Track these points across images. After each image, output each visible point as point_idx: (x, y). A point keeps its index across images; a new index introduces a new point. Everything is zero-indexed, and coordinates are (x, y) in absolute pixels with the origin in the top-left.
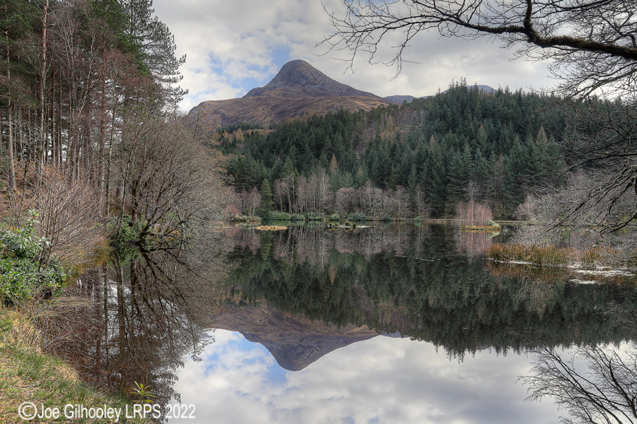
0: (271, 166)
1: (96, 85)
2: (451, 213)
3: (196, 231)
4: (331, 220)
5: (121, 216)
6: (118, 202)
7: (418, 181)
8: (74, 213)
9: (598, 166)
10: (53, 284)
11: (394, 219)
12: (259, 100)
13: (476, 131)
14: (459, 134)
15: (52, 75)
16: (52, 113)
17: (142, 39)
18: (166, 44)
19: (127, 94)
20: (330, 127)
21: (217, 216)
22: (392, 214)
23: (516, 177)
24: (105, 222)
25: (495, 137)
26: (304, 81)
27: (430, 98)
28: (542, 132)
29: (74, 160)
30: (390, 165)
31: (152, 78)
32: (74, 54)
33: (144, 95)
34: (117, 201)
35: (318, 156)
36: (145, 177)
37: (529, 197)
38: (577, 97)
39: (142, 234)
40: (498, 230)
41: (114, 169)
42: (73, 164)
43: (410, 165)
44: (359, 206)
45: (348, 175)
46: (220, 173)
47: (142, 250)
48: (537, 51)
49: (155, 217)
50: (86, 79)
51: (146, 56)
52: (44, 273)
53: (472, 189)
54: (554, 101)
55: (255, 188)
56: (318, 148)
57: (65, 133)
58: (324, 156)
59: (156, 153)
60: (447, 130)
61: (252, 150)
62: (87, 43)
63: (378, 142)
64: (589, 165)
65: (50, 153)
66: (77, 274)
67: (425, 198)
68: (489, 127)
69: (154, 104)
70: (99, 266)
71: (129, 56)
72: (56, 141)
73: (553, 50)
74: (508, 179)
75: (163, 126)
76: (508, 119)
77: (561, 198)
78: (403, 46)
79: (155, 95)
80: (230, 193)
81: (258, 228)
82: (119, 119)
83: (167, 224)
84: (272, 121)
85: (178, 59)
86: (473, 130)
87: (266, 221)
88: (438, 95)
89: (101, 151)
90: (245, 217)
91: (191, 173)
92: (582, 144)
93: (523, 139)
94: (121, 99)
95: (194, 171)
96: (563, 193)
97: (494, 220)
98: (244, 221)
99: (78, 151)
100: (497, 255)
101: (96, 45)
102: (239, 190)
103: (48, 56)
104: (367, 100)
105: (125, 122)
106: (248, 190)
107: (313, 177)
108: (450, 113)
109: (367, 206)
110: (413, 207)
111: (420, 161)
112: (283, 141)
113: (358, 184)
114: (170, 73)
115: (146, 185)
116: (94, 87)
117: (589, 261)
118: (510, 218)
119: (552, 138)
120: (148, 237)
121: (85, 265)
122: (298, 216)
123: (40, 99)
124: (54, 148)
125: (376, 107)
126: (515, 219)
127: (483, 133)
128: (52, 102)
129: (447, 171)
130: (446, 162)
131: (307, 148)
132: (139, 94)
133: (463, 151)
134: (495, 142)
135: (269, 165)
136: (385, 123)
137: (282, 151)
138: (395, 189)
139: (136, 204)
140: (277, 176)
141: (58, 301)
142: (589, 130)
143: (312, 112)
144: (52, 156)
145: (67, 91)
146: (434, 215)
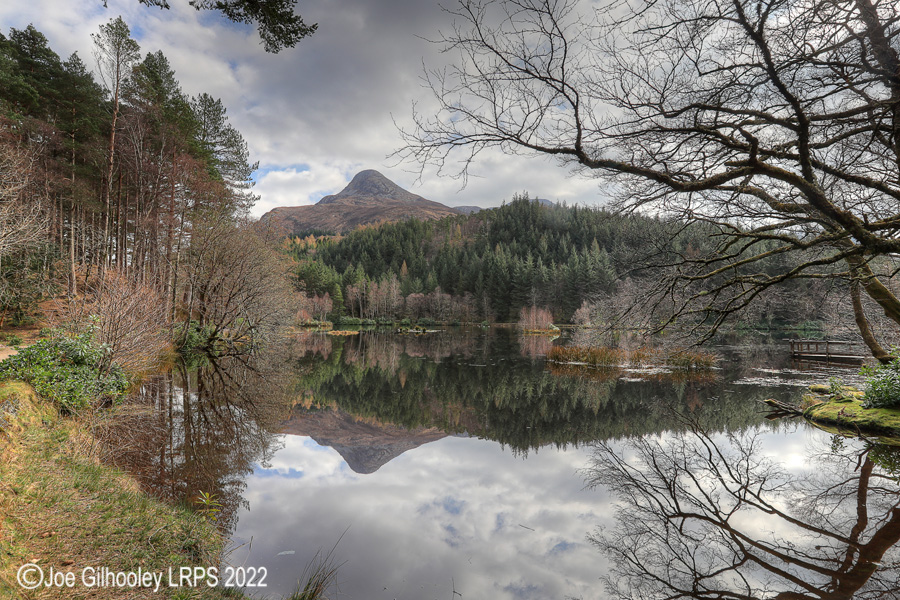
0: (343, 273)
1: (165, 189)
2: (515, 318)
3: (266, 336)
4: (402, 325)
5: (188, 321)
6: (185, 307)
7: (484, 288)
8: (138, 318)
9: (643, 275)
10: (114, 393)
11: (462, 323)
12: (331, 207)
13: (538, 241)
14: (522, 243)
15: (119, 178)
16: (117, 216)
17: (214, 145)
18: (239, 150)
19: (197, 199)
20: (401, 235)
21: (288, 321)
22: (460, 318)
24: (171, 327)
25: (554, 247)
26: (376, 191)
27: (495, 209)
28: (595, 243)
29: (139, 264)
30: (458, 272)
31: (223, 184)
32: (143, 157)
33: (215, 200)
34: (183, 306)
35: (388, 262)
36: (215, 281)
37: (585, 303)
38: (623, 213)
39: (210, 340)
40: (558, 333)
41: (182, 274)
42: (138, 268)
43: (477, 273)
44: (429, 311)
45: (418, 281)
46: (292, 278)
47: (210, 356)
48: (588, 171)
49: (224, 323)
50: (155, 183)
51: (217, 161)
52: (104, 381)
53: (534, 295)
54: (604, 217)
55: (327, 294)
56: (389, 255)
57: (130, 237)
58: (395, 263)
59: (226, 258)
60: (512, 239)
61: (324, 256)
62: (157, 148)
63: (446, 250)
64: (635, 274)
65: (114, 257)
66: (140, 381)
67: (491, 304)
68: (549, 237)
69: (225, 209)
70: (164, 372)
71: (199, 161)
72: (121, 245)
73: (602, 170)
74: (567, 286)
75: (234, 232)
76: (566, 231)
77: (612, 304)
78: (469, 161)
79: (226, 201)
80: (301, 297)
81: (330, 333)
82: (188, 224)
83: (237, 329)
84: (344, 228)
85: (251, 165)
86: (535, 240)
87: (337, 326)
88: (503, 207)
89: (168, 255)
90: (317, 322)
91: (261, 279)
92: (628, 255)
93: (579, 250)
94: (191, 203)
95: (265, 276)
96: (614, 299)
97: (554, 324)
98: (316, 326)
99: (144, 255)
100: (557, 357)
101: (166, 150)
102: (310, 295)
103: (115, 160)
104: (437, 210)
105: (194, 227)
106: (320, 296)
107: (384, 283)
108: (514, 224)
109: (437, 311)
110: (480, 312)
111: (485, 269)
112: (355, 247)
113: (427, 289)
114: (242, 179)
115: (214, 290)
116: (163, 191)
117: (636, 360)
118: (568, 322)
119: (604, 249)
120: (216, 343)
121: (149, 372)
122: (369, 321)
123: (105, 202)
124: (119, 252)
125: (445, 217)
126: (573, 323)
127: (544, 244)
128: (118, 205)
129: (512, 277)
130: (511, 268)
131: (379, 255)
132: (210, 199)
133: (525, 259)
134: (554, 251)
135: (340, 271)
136: (454, 231)
137: (353, 258)
138: (463, 295)
139: (205, 309)
140: (349, 281)
141: (119, 409)
142: (633, 243)
143: (383, 221)
144: (116, 260)
145: (134, 195)
146: (500, 319)
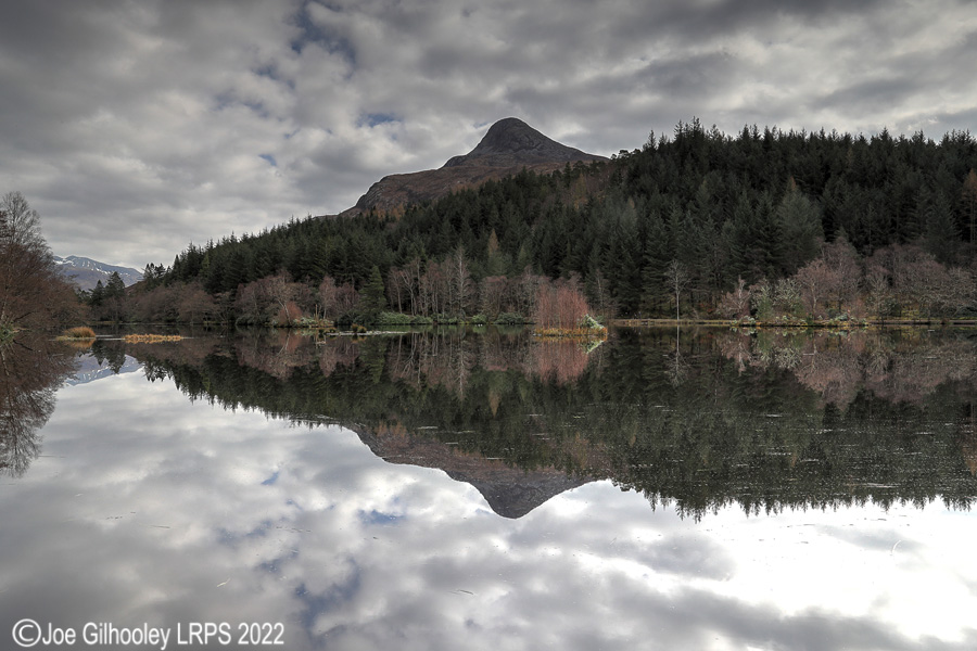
4: (473, 324)
7: (601, 264)
13: (696, 189)
23: (743, 253)
25: (723, 196)
28: (791, 185)
43: (593, 241)
44: (515, 302)
68: (715, 180)
74: (731, 257)
86: (691, 187)
109: (526, 302)
111: (605, 236)
113: (515, 270)
122: (423, 319)
129: (644, 246)
130: (643, 232)
133: (669, 217)
134: (720, 203)
138: (568, 277)
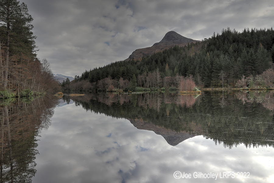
4: (161, 90)
7: (199, 72)
14: (220, 51)
23: (244, 68)
28: (261, 45)
30: (189, 66)
43: (197, 66)
44: (173, 84)
53: (223, 74)
60: (215, 49)
67: (202, 79)
68: (235, 46)
74: (240, 69)
86: (227, 48)
107: (154, 73)
109: (177, 84)
111: (200, 63)
129: (212, 66)
130: (212, 64)
134: (236, 52)
138: (189, 76)
146: (206, 86)
